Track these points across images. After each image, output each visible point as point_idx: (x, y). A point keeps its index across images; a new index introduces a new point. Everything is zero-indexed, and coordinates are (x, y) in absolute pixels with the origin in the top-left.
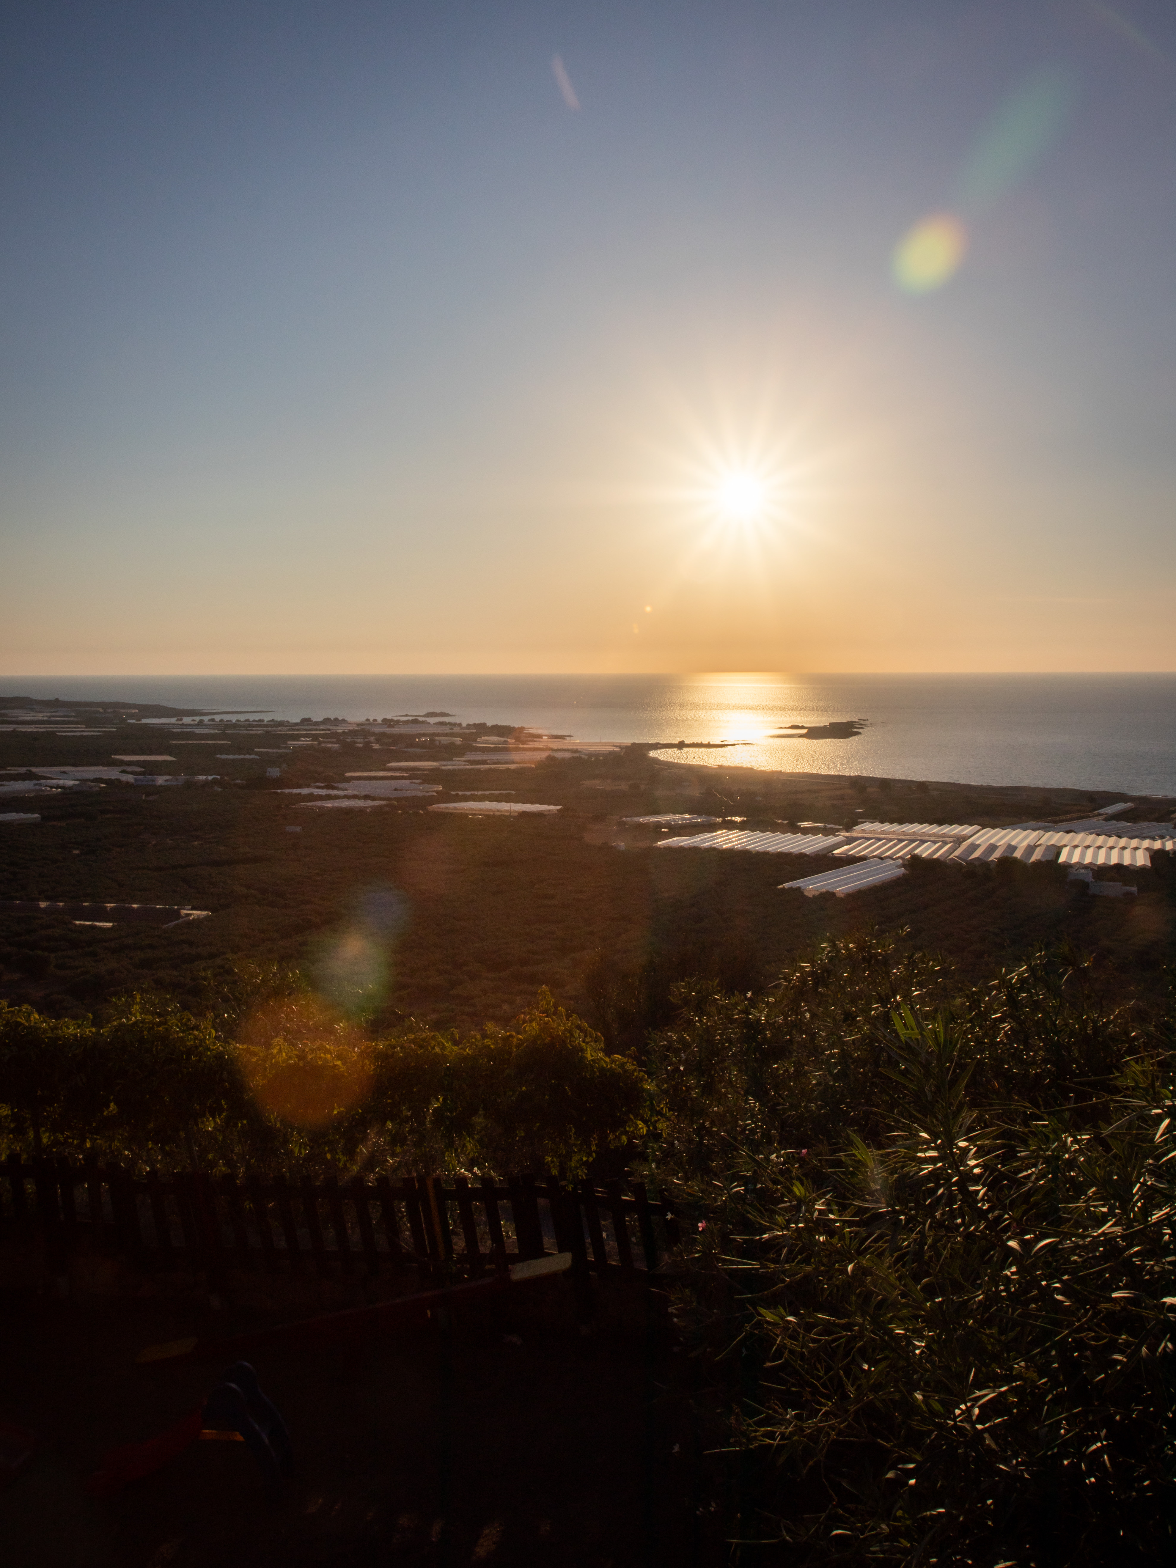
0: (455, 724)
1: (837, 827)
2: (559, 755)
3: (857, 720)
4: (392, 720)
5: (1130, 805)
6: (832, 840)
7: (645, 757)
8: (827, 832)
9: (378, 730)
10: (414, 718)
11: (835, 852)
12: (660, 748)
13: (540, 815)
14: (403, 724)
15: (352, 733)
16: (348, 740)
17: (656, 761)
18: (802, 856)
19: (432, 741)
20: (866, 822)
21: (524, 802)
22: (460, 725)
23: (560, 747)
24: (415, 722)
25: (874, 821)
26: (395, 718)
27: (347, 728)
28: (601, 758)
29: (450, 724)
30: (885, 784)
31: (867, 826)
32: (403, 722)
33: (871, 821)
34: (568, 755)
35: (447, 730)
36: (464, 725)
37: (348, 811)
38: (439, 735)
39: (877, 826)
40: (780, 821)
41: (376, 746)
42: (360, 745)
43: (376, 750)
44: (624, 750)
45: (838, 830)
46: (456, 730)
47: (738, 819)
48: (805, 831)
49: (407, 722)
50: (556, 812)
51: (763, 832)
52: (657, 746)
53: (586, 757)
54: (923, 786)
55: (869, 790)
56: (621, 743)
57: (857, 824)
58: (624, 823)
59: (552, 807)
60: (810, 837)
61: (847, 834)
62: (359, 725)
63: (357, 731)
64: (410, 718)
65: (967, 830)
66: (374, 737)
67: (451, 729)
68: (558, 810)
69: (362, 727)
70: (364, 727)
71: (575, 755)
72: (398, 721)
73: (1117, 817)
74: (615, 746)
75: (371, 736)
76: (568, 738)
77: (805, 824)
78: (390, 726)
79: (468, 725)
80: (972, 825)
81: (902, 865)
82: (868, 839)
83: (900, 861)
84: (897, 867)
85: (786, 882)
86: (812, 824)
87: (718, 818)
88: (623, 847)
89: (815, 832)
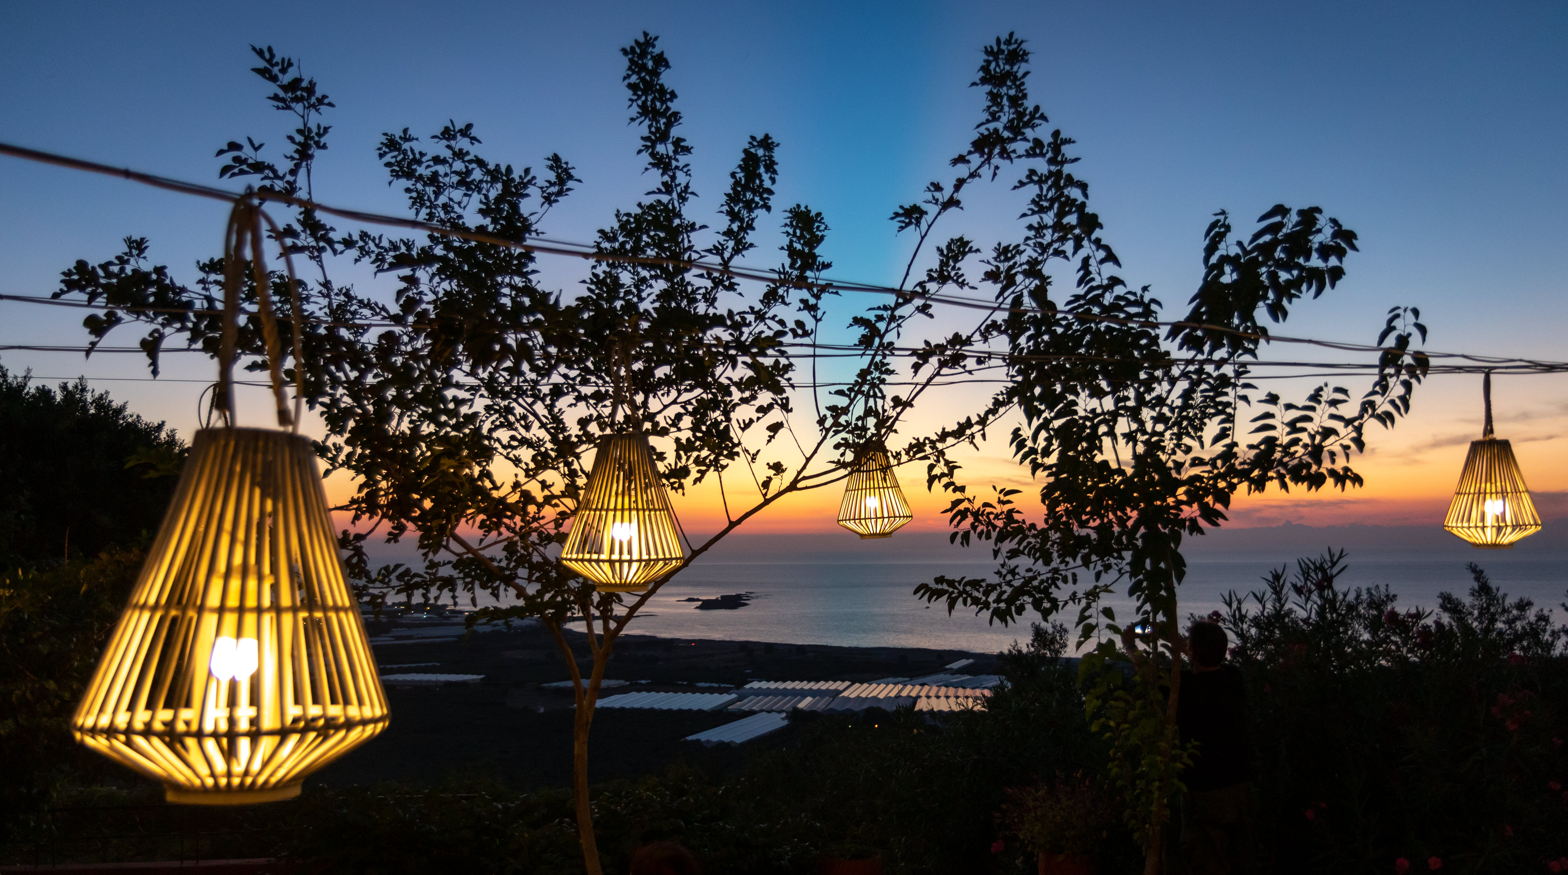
1: (730, 686)
5: (971, 661)
6: (726, 698)
8: (721, 691)
11: (729, 708)
13: (464, 683)
18: (700, 711)
20: (755, 681)
21: (449, 672)
25: (762, 679)
30: (770, 647)
31: (756, 685)
33: (759, 680)
39: (764, 685)
40: (680, 683)
45: (730, 689)
47: (643, 682)
48: (703, 691)
50: (479, 681)
51: (667, 692)
54: (801, 649)
57: (747, 683)
58: (542, 689)
59: (475, 677)
60: (707, 695)
61: (739, 691)
65: (838, 685)
68: (481, 679)
73: (961, 671)
77: (701, 684)
80: (843, 681)
81: (787, 718)
82: (757, 695)
83: (784, 715)
84: (783, 719)
85: (688, 735)
86: (708, 685)
87: (627, 681)
88: (542, 710)
89: (711, 691)
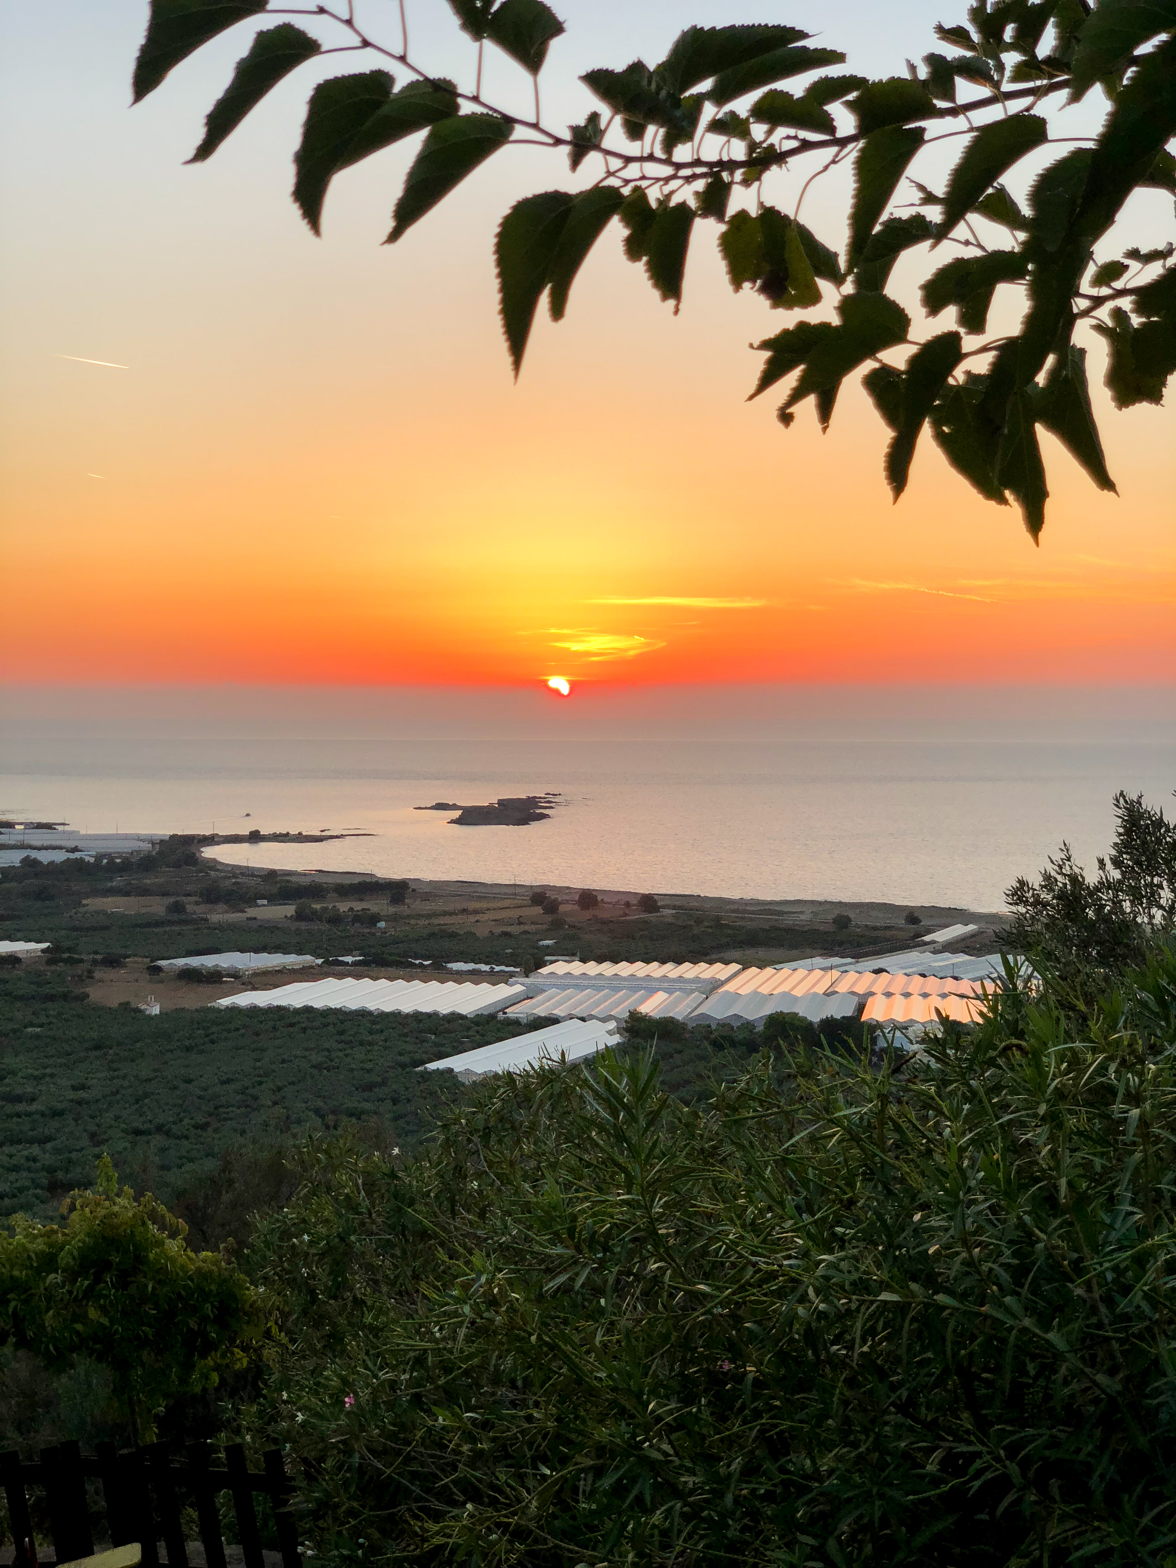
1: (512, 969)
2: (44, 857)
3: (543, 795)
5: (972, 927)
6: (503, 991)
7: (192, 860)
8: (495, 979)
11: (509, 1010)
12: (218, 843)
13: (11, 958)
17: (213, 864)
18: (455, 1018)
20: (558, 961)
23: (46, 843)
25: (573, 958)
28: (118, 861)
30: (588, 898)
31: (560, 967)
33: (567, 958)
34: (59, 857)
39: (576, 967)
40: (417, 962)
44: (157, 846)
45: (512, 975)
47: (349, 959)
48: (459, 977)
50: (39, 954)
51: (391, 979)
52: (211, 840)
53: (92, 860)
54: (649, 902)
55: (562, 908)
56: (152, 835)
57: (543, 964)
58: (159, 969)
59: (32, 946)
60: (468, 986)
61: (529, 980)
65: (719, 971)
68: (42, 951)
71: (72, 856)
73: (952, 947)
74: (141, 840)
76: (60, 828)
77: (458, 965)
80: (727, 963)
81: (619, 1031)
82: (564, 988)
83: (612, 1025)
84: (610, 1033)
85: (431, 1061)
86: (471, 966)
87: (318, 956)
88: (156, 1010)
89: (475, 977)
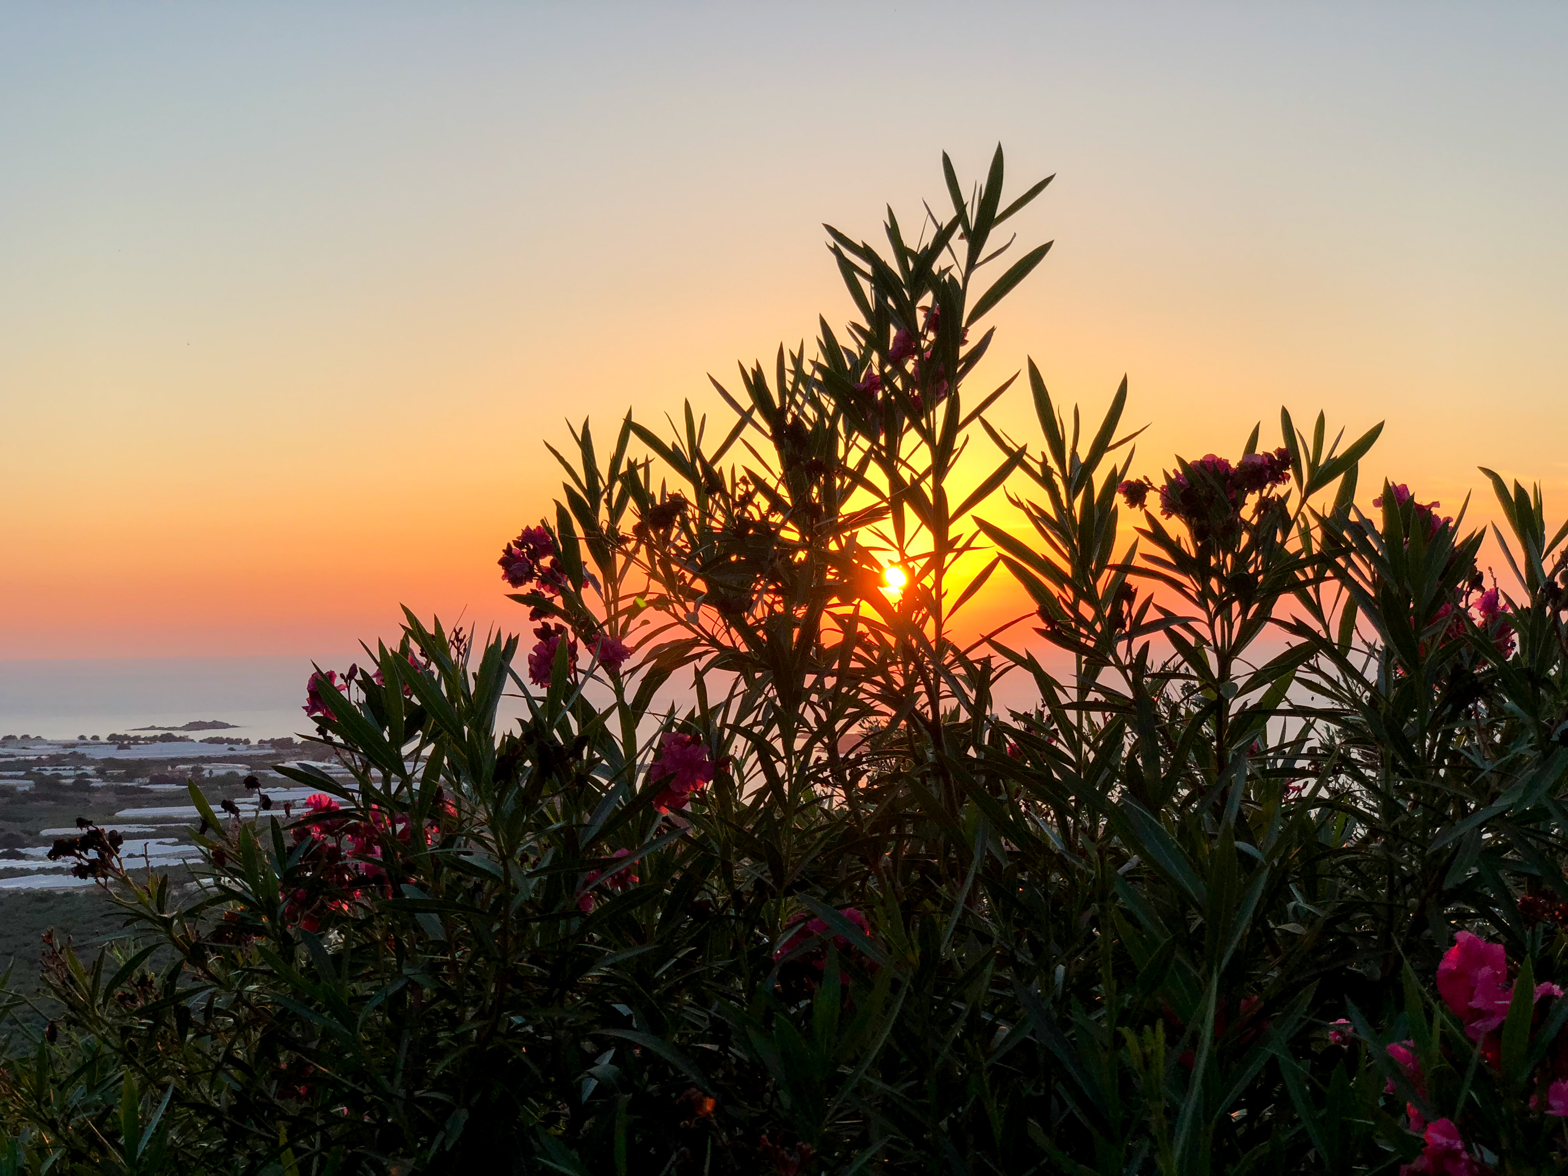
0: (238, 741)
4: (126, 737)
9: (100, 754)
10: (165, 732)
14: (146, 744)
15: (56, 760)
16: (47, 773)
19: (197, 771)
22: (247, 742)
24: (167, 738)
26: (132, 734)
27: (45, 752)
29: (229, 741)
32: (145, 739)
35: (222, 750)
36: (254, 742)
37: (45, 897)
38: (209, 760)
41: (97, 782)
42: (70, 781)
43: (97, 789)
46: (241, 750)
49: (154, 739)
62: (66, 746)
63: (65, 756)
64: (159, 733)
66: (93, 767)
67: (232, 749)
69: (72, 750)
70: (76, 749)
72: (136, 739)
75: (88, 765)
78: (121, 747)
79: (261, 742)
